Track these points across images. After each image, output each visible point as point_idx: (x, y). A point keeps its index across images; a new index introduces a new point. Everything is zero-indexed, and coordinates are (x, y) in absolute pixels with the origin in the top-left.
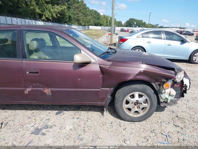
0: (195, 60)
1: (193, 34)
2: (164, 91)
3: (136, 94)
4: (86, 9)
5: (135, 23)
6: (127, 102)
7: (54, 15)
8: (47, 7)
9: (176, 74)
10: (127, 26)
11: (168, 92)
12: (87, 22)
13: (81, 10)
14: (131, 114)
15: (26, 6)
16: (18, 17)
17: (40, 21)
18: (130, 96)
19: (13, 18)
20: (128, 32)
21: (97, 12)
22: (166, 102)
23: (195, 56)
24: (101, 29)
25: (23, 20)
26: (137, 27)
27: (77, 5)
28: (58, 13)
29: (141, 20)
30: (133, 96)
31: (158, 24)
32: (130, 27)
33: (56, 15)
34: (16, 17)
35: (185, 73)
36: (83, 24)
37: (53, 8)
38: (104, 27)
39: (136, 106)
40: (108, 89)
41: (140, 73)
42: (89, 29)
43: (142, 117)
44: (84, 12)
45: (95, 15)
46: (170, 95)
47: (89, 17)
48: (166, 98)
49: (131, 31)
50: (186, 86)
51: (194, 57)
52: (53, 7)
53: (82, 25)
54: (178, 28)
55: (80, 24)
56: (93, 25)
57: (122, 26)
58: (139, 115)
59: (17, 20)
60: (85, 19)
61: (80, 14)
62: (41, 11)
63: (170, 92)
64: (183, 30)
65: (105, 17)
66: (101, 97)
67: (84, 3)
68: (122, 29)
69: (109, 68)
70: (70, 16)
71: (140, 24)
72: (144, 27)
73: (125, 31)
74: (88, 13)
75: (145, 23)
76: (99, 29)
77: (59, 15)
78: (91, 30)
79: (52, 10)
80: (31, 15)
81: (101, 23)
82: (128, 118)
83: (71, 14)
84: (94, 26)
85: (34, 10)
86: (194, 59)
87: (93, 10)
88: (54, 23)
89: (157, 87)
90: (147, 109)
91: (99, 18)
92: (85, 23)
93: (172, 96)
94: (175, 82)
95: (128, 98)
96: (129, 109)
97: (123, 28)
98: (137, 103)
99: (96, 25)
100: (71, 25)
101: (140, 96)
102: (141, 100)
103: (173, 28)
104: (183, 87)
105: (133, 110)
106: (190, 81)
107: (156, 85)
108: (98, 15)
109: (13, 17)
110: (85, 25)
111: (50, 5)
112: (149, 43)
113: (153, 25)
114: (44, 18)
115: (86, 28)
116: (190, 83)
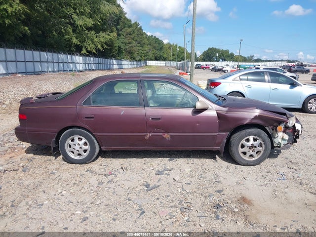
0: (311, 108)
1: (308, 71)
2: (277, 136)
3: (251, 138)
4: (142, 35)
5: (217, 55)
6: (243, 146)
7: (99, 46)
8: (89, 35)
9: (288, 119)
10: (204, 60)
11: (281, 137)
12: (143, 55)
13: (136, 38)
14: (246, 158)
15: (59, 33)
16: (49, 51)
17: (77, 55)
18: (246, 140)
19: (42, 53)
20: (207, 70)
21: (158, 39)
22: (279, 147)
23: (310, 103)
24: (165, 65)
25: (55, 55)
26: (221, 60)
27: (129, 30)
28: (105, 43)
29: (226, 51)
30: (248, 140)
31: (253, 56)
32: (210, 61)
33: (102, 46)
34: (45, 51)
35: (296, 119)
36: (138, 58)
37: (97, 37)
38: (169, 62)
39: (251, 150)
40: (224, 133)
41: (256, 117)
42: (146, 65)
43: (257, 160)
44: (138, 39)
45: (155, 45)
46: (283, 139)
47: (147, 48)
48: (279, 143)
49: (212, 68)
50: (298, 131)
51: (309, 105)
52: (97, 35)
53: (136, 61)
54: (284, 61)
55: (134, 58)
56: (152, 60)
57: (197, 60)
58: (253, 159)
59: (47, 55)
60: (141, 51)
61: (134, 44)
62: (80, 41)
63: (283, 136)
64: (293, 64)
65: (170, 46)
66: (217, 141)
67: (139, 26)
68: (198, 65)
69: (226, 113)
70: (119, 47)
71: (226, 56)
72: (231, 60)
73: (203, 68)
74: (145, 41)
75: (232, 54)
76: (162, 65)
77: (105, 47)
78: (151, 66)
79: (96, 40)
80: (66, 47)
81: (165, 56)
82: (243, 162)
83: (121, 44)
84: (154, 60)
85: (70, 40)
86: (309, 107)
87: (152, 36)
88: (97, 59)
89: (270, 131)
90: (262, 153)
91: (161, 49)
92: (141, 57)
93: (285, 140)
94: (286, 128)
95: (243, 142)
96: (245, 153)
97: (199, 63)
98: (252, 147)
99: (156, 59)
100: (120, 60)
101: (255, 140)
102: (256, 143)
103: (277, 62)
104: (295, 132)
105: (248, 154)
106: (301, 125)
107: (270, 129)
108: (159, 44)
109: (42, 51)
110: (140, 60)
111: (93, 32)
112: (249, 87)
113: (245, 58)
114: (84, 51)
115: (143, 65)
116: (302, 128)
